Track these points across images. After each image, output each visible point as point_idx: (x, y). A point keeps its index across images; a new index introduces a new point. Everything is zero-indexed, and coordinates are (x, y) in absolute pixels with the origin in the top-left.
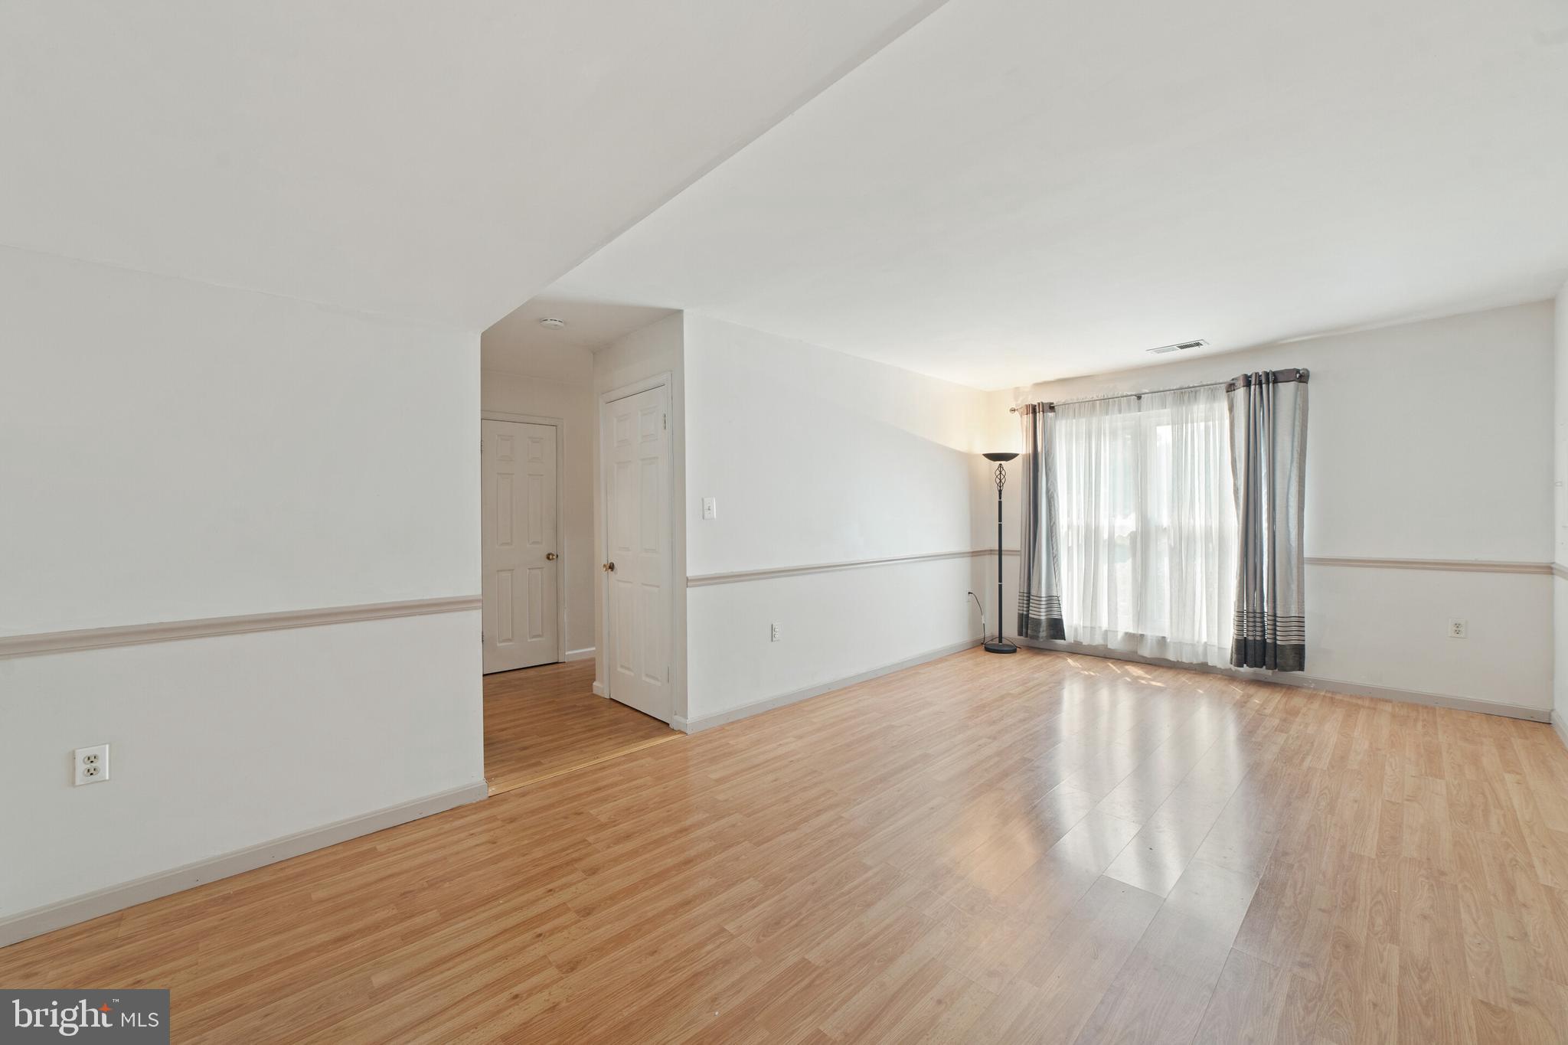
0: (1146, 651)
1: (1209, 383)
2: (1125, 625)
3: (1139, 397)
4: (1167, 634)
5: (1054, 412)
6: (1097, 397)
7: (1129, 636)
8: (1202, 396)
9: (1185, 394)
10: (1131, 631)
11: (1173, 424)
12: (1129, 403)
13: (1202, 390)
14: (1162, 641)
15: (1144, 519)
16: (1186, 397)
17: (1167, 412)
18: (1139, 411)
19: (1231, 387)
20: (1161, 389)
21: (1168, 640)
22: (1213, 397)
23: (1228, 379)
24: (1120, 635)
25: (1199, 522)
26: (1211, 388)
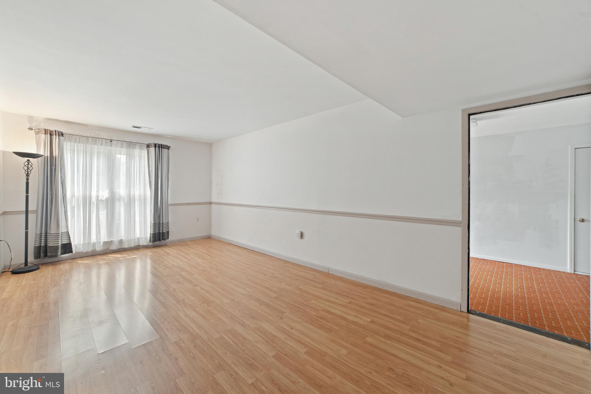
0: (114, 247)
1: (141, 143)
2: (104, 238)
3: (111, 141)
4: (122, 238)
5: (63, 137)
6: (90, 136)
7: (105, 243)
8: (137, 146)
9: (131, 145)
10: (106, 240)
11: (127, 155)
12: (106, 142)
13: (137, 145)
14: (121, 241)
15: (112, 193)
16: (132, 145)
17: (124, 150)
18: (111, 147)
19: (148, 146)
20: (121, 140)
21: (124, 240)
22: (141, 148)
23: (147, 143)
24: (102, 243)
25: (137, 193)
26: (141, 144)
